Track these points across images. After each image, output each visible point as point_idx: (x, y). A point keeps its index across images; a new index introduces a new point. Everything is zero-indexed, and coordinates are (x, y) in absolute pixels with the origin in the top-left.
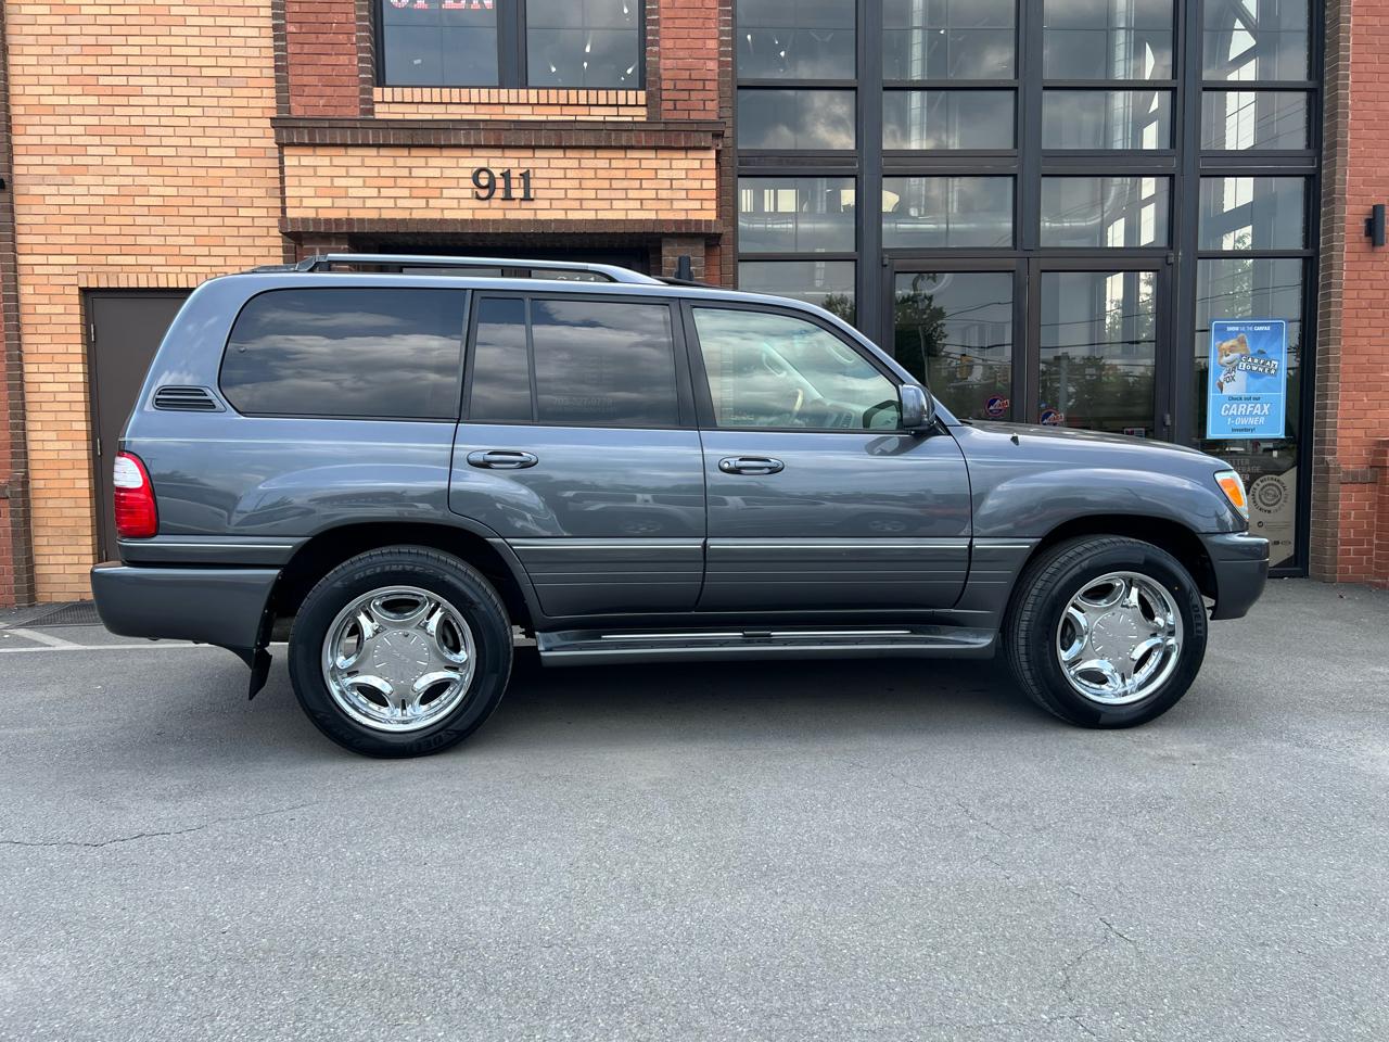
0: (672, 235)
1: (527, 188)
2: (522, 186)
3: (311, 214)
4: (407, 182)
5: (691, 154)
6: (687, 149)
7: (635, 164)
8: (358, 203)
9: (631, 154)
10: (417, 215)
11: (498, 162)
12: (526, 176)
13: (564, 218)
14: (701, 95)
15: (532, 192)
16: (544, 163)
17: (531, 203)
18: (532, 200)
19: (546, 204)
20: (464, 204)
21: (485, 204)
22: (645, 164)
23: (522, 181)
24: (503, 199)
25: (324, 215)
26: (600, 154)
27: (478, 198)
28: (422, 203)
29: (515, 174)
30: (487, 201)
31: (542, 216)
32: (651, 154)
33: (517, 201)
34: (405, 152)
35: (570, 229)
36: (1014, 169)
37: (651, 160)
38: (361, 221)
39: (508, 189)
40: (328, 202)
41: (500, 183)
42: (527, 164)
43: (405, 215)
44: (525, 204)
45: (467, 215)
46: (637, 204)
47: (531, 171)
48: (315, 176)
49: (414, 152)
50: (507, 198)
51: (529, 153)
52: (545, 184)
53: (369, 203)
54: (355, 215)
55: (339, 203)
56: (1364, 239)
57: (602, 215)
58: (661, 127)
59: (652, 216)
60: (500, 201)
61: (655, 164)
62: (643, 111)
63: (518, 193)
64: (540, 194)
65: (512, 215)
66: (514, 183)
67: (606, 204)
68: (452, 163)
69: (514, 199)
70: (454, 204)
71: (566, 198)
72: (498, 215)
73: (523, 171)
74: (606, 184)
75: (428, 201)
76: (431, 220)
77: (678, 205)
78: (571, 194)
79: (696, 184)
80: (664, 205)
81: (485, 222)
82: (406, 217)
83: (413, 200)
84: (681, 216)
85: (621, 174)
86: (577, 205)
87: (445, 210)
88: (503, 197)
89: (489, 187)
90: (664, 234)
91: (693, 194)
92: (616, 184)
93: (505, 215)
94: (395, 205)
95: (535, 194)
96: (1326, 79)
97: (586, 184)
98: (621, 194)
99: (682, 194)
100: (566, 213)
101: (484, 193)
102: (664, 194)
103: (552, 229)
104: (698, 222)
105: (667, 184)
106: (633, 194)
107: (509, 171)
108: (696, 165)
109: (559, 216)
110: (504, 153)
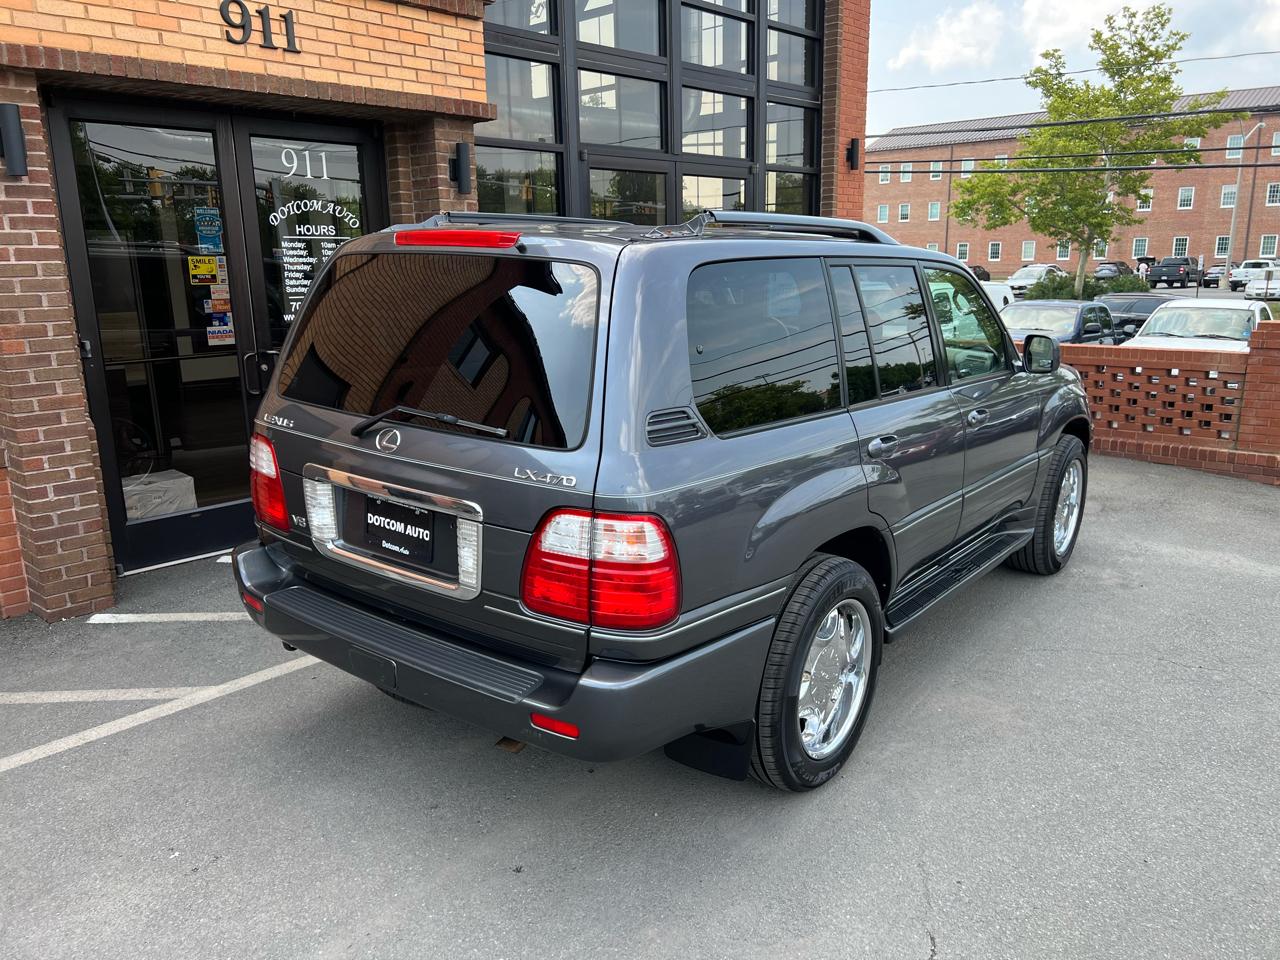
0: (443, 115)
1: (290, 35)
2: (284, 31)
4: (129, 3)
5: (462, 23)
6: (457, 15)
7: (407, 24)
8: (56, 24)
10: (147, 53)
12: (287, 19)
15: (297, 40)
17: (296, 55)
18: (299, 52)
19: (314, 61)
20: (212, 45)
21: (239, 50)
22: (418, 26)
23: (283, 25)
24: (261, 46)
27: (230, 40)
28: (153, 37)
29: (274, 13)
30: (242, 45)
31: (313, 76)
32: (421, 15)
33: (280, 51)
35: (349, 98)
36: (660, 75)
37: (424, 23)
38: (69, 54)
39: (266, 33)
40: (3, 15)
41: (257, 23)
42: (289, 2)
43: (128, 51)
44: (290, 57)
45: (218, 63)
46: (411, 75)
47: (294, 12)
50: (268, 45)
52: (310, 33)
53: (72, 26)
54: (53, 43)
56: (846, 164)
57: (378, 84)
59: (426, 90)
60: (258, 48)
61: (428, 28)
63: (280, 41)
64: (306, 46)
65: (275, 70)
66: (275, 27)
67: (379, 70)
69: (276, 48)
70: (198, 43)
71: (337, 56)
72: (256, 68)
73: (285, 12)
74: (379, 44)
75: (160, 35)
76: (172, 64)
77: (452, 81)
78: (343, 51)
79: (466, 59)
80: (439, 79)
81: (248, 75)
82: (134, 55)
83: (140, 30)
84: (455, 95)
85: (393, 34)
86: (348, 66)
87: (186, 52)
88: (262, 43)
89: (242, 27)
90: (444, 114)
91: (465, 71)
92: (390, 46)
93: (266, 69)
94: (114, 34)
95: (301, 46)
96: (826, 32)
97: (359, 41)
98: (395, 60)
99: (455, 69)
100: (338, 76)
101: (237, 34)
102: (438, 66)
103: (329, 96)
104: (476, 104)
105: (439, 54)
106: (407, 62)
107: (267, 8)
108: (465, 36)
109: (331, 78)
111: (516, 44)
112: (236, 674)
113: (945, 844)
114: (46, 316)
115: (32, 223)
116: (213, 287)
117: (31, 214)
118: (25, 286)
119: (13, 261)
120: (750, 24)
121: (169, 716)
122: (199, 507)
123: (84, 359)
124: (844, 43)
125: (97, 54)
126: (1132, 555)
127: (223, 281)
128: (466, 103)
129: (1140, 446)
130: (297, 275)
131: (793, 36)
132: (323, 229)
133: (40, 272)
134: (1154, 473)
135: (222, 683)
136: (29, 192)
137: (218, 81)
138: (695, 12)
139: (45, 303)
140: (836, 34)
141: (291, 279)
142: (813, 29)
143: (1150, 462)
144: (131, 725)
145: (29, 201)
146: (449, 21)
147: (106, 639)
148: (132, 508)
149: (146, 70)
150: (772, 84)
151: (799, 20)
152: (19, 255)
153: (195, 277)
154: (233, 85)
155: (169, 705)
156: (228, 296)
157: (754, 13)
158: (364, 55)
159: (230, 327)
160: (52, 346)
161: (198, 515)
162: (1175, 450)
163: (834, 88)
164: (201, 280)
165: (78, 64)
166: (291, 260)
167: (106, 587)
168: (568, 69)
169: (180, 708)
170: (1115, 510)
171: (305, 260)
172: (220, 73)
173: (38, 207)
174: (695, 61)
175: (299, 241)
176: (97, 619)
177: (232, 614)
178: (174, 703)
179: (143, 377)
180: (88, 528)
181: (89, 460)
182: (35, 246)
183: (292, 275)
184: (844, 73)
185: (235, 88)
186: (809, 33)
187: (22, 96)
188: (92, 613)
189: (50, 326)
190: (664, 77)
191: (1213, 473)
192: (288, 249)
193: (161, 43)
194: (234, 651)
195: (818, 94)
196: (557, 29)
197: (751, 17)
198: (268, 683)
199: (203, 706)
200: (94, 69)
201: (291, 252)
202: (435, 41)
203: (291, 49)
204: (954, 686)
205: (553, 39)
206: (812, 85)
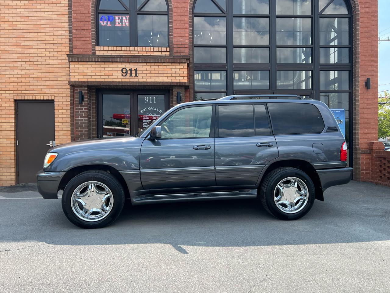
0: (175, 86)
1: (136, 73)
2: (135, 73)
3: (77, 80)
4: (103, 72)
5: (181, 64)
6: (179, 63)
8: (90, 77)
9: (164, 64)
10: (106, 80)
11: (128, 66)
12: (136, 70)
13: (146, 81)
14: (184, 49)
16: (141, 67)
18: (138, 76)
19: (141, 77)
20: (119, 77)
21: (125, 77)
22: (168, 67)
23: (135, 71)
25: (80, 80)
26: (156, 64)
27: (123, 76)
28: (107, 77)
29: (133, 69)
31: (140, 81)
32: (170, 64)
33: (133, 77)
34: (103, 63)
35: (148, 84)
36: (269, 68)
37: (170, 66)
38: (91, 82)
39: (131, 73)
40: (82, 77)
41: (129, 72)
42: (136, 67)
43: (103, 80)
44: (136, 78)
45: (120, 80)
46: (166, 78)
47: (137, 69)
48: (79, 70)
49: (106, 63)
50: (131, 76)
51: (137, 64)
52: (141, 72)
53: (93, 77)
54: (89, 80)
55: (85, 77)
56: (365, 87)
57: (157, 81)
58: (172, 57)
59: (170, 81)
60: (128, 77)
61: (171, 67)
62: (168, 53)
63: (134, 74)
64: (140, 75)
65: (132, 80)
66: (133, 72)
67: (158, 78)
68: (116, 66)
70: (116, 77)
71: (147, 76)
72: (128, 80)
73: (135, 69)
75: (109, 76)
77: (177, 78)
79: (182, 72)
80: (173, 78)
81: (125, 82)
83: (105, 76)
84: (178, 81)
85: (162, 70)
86: (150, 78)
87: (113, 79)
88: (129, 75)
89: (126, 73)
91: (181, 75)
92: (160, 72)
93: (130, 80)
94: (100, 78)
97: (152, 72)
98: (161, 75)
99: (178, 75)
101: (124, 75)
102: (173, 75)
103: (143, 84)
105: (174, 72)
106: (165, 75)
107: (131, 69)
108: (183, 67)
110: (130, 64)
114: (83, 128)
115: (83, 112)
116: (127, 125)
117: (83, 110)
118: (81, 123)
119: (79, 118)
120: (313, 48)
124: (362, 46)
127: (129, 124)
130: (146, 124)
132: (153, 114)
133: (84, 120)
136: (83, 106)
137: (118, 84)
139: (84, 126)
141: (144, 124)
145: (83, 108)
152: (81, 117)
153: (123, 123)
159: (129, 134)
160: (84, 134)
164: (124, 124)
166: (145, 120)
168: (229, 71)
171: (148, 120)
172: (119, 82)
173: (85, 109)
175: (147, 116)
182: (83, 116)
183: (145, 123)
187: (84, 90)
189: (84, 130)
192: (144, 118)
193: (109, 78)
195: (351, 65)
197: (313, 46)
200: (95, 84)
201: (145, 119)
202: (173, 70)
205: (225, 64)
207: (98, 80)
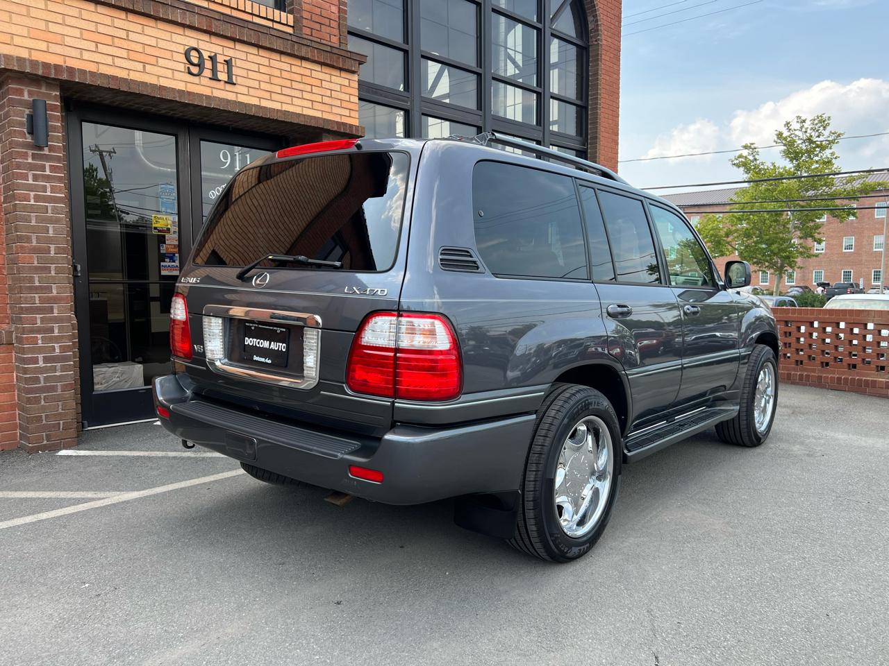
1: (230, 73)
2: (226, 70)
3: (24, 54)
4: (125, 44)
5: (344, 74)
6: (341, 69)
7: (307, 72)
8: (75, 53)
9: (305, 64)
10: (134, 76)
11: (209, 46)
12: (228, 63)
13: (259, 104)
14: (328, 30)
15: (234, 77)
16: (243, 56)
17: (233, 86)
18: (235, 84)
19: (245, 90)
20: (178, 75)
21: (196, 80)
22: (314, 74)
23: (226, 66)
24: (210, 79)
25: (36, 56)
26: (284, 58)
27: (190, 73)
28: (140, 67)
29: (220, 59)
30: (198, 77)
31: (242, 99)
32: (318, 67)
33: (222, 83)
34: (123, 15)
35: (266, 114)
37: (319, 73)
38: (83, 72)
39: (214, 70)
40: (43, 46)
41: (208, 64)
42: (231, 53)
43: (122, 74)
44: (228, 87)
45: (180, 86)
46: (309, 104)
47: (233, 59)
48: (28, 16)
49: (131, 17)
50: (214, 78)
51: (231, 44)
52: (244, 73)
53: (86, 55)
54: (72, 63)
55: (53, 48)
57: (286, 108)
59: (318, 114)
60: (208, 79)
61: (321, 76)
62: (290, 30)
63: (223, 76)
64: (240, 80)
65: (217, 94)
66: (220, 67)
67: (288, 100)
68: (166, 36)
69: (220, 81)
70: (169, 74)
71: (259, 89)
72: (207, 92)
73: (228, 59)
74: (288, 83)
75: (144, 66)
76: (151, 84)
77: (335, 110)
78: (263, 86)
79: (346, 97)
80: (327, 108)
82: (126, 77)
83: (131, 62)
84: (338, 119)
85: (298, 78)
86: (267, 95)
87: (160, 78)
88: (211, 76)
89: (198, 65)
90: (329, 130)
91: (344, 104)
92: (295, 85)
93: (212, 92)
94: (114, 63)
95: (236, 80)
96: (590, 103)
97: (274, 80)
98: (298, 94)
99: (338, 103)
100: (260, 101)
101: (195, 70)
102: (326, 100)
103: (253, 112)
104: (351, 126)
105: (328, 93)
106: (306, 95)
107: (216, 55)
108: (346, 82)
109: (255, 101)
110: (210, 37)
111: (381, 95)
112: (154, 485)
113: (669, 599)
114: (50, 240)
115: (48, 178)
116: (167, 236)
117: (48, 172)
118: (38, 219)
119: (32, 202)
120: (539, 94)
121: (101, 507)
122: (145, 385)
123: (75, 277)
124: (603, 110)
125: (101, 74)
126: (815, 439)
127: (175, 232)
128: (344, 124)
129: (820, 378)
131: (567, 104)
133: (50, 211)
134: (831, 395)
135: (143, 490)
136: (47, 158)
137: (180, 97)
138: (502, 85)
139: (51, 231)
140: (597, 104)
142: (581, 100)
143: (828, 389)
144: (73, 511)
145: (47, 164)
146: (336, 73)
147: (66, 464)
148: (98, 383)
149: (132, 86)
150: (553, 133)
151: (571, 93)
152: (37, 198)
153: (155, 228)
154: (189, 100)
155: (102, 501)
156: (177, 243)
157: (541, 87)
158: (278, 89)
159: (177, 263)
160: (53, 261)
161: (144, 391)
162: (846, 379)
163: (596, 138)
164: (159, 231)
165: (88, 78)
167: (73, 432)
168: (415, 114)
169: (110, 503)
170: (803, 414)
172: (181, 92)
173: (53, 169)
174: (501, 114)
176: (63, 453)
177: (158, 453)
178: (106, 500)
179: (123, 317)
180: (64, 388)
181: (70, 340)
182: (49, 193)
184: (603, 129)
185: (190, 102)
186: (578, 102)
187: (49, 96)
188: (61, 449)
189: (52, 247)
190: (480, 124)
191: (875, 396)
193: (144, 71)
194: (155, 473)
195: (585, 142)
196: (408, 88)
197: (539, 90)
198: (176, 491)
199: (127, 502)
200: (99, 83)
202: (325, 84)
203: (230, 82)
204: (679, 507)
205: (406, 94)
206: (581, 136)
207: (104, 70)
